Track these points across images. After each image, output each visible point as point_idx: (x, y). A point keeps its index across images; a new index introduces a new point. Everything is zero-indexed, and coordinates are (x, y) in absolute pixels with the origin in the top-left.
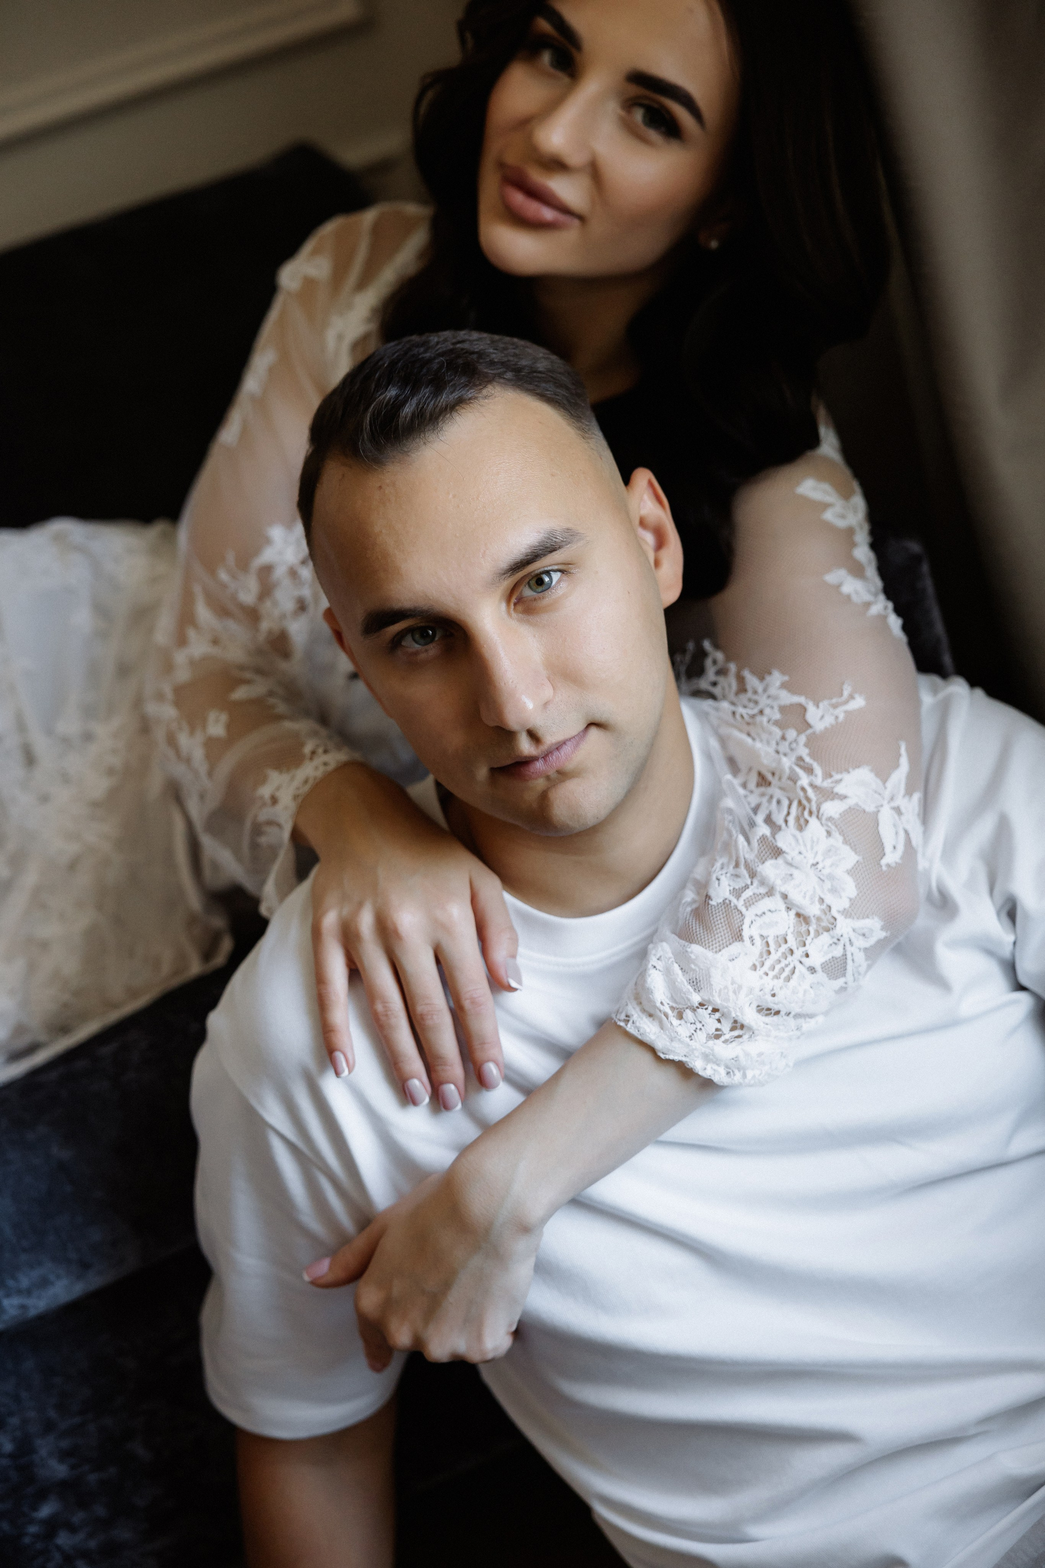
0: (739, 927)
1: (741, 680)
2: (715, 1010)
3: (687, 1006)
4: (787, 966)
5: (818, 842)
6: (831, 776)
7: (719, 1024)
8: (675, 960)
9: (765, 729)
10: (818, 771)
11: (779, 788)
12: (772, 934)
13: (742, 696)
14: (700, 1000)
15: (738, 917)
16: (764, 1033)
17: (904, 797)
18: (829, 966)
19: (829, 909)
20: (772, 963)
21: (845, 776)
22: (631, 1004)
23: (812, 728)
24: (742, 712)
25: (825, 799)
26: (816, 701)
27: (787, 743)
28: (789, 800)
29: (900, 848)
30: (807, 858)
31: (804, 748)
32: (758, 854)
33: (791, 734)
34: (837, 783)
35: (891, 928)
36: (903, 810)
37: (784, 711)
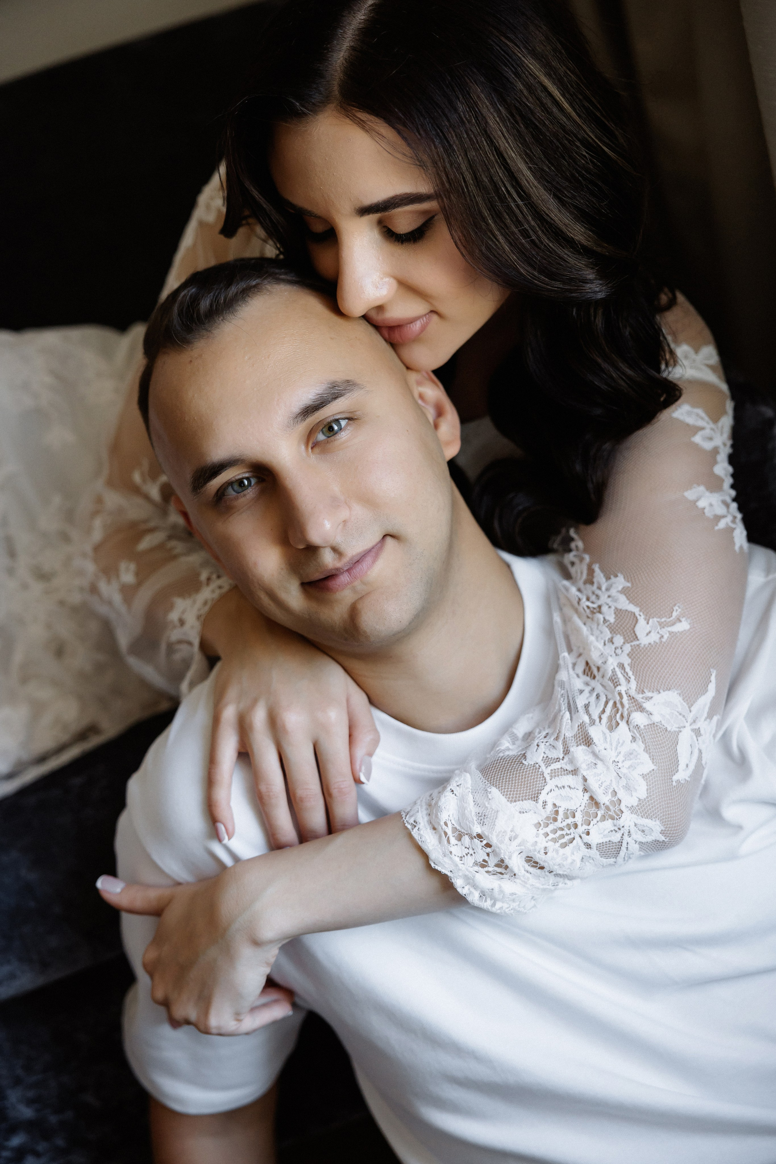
0: (538, 790)
1: (591, 572)
2: (488, 845)
3: (467, 833)
4: (568, 835)
5: (622, 744)
6: (643, 692)
7: (487, 857)
8: (472, 792)
9: (600, 627)
10: (633, 684)
11: (601, 684)
12: (563, 806)
13: (588, 586)
14: (480, 832)
15: (541, 782)
16: (523, 879)
17: (705, 720)
18: (604, 847)
19: (619, 802)
20: (555, 828)
21: (655, 695)
22: (422, 812)
23: (638, 640)
24: (585, 603)
25: (635, 709)
26: (648, 615)
27: (613, 647)
28: (607, 698)
29: (692, 767)
30: (610, 755)
31: (627, 658)
32: (575, 736)
33: (619, 640)
34: (646, 699)
35: (670, 835)
36: (702, 732)
37: (619, 615)
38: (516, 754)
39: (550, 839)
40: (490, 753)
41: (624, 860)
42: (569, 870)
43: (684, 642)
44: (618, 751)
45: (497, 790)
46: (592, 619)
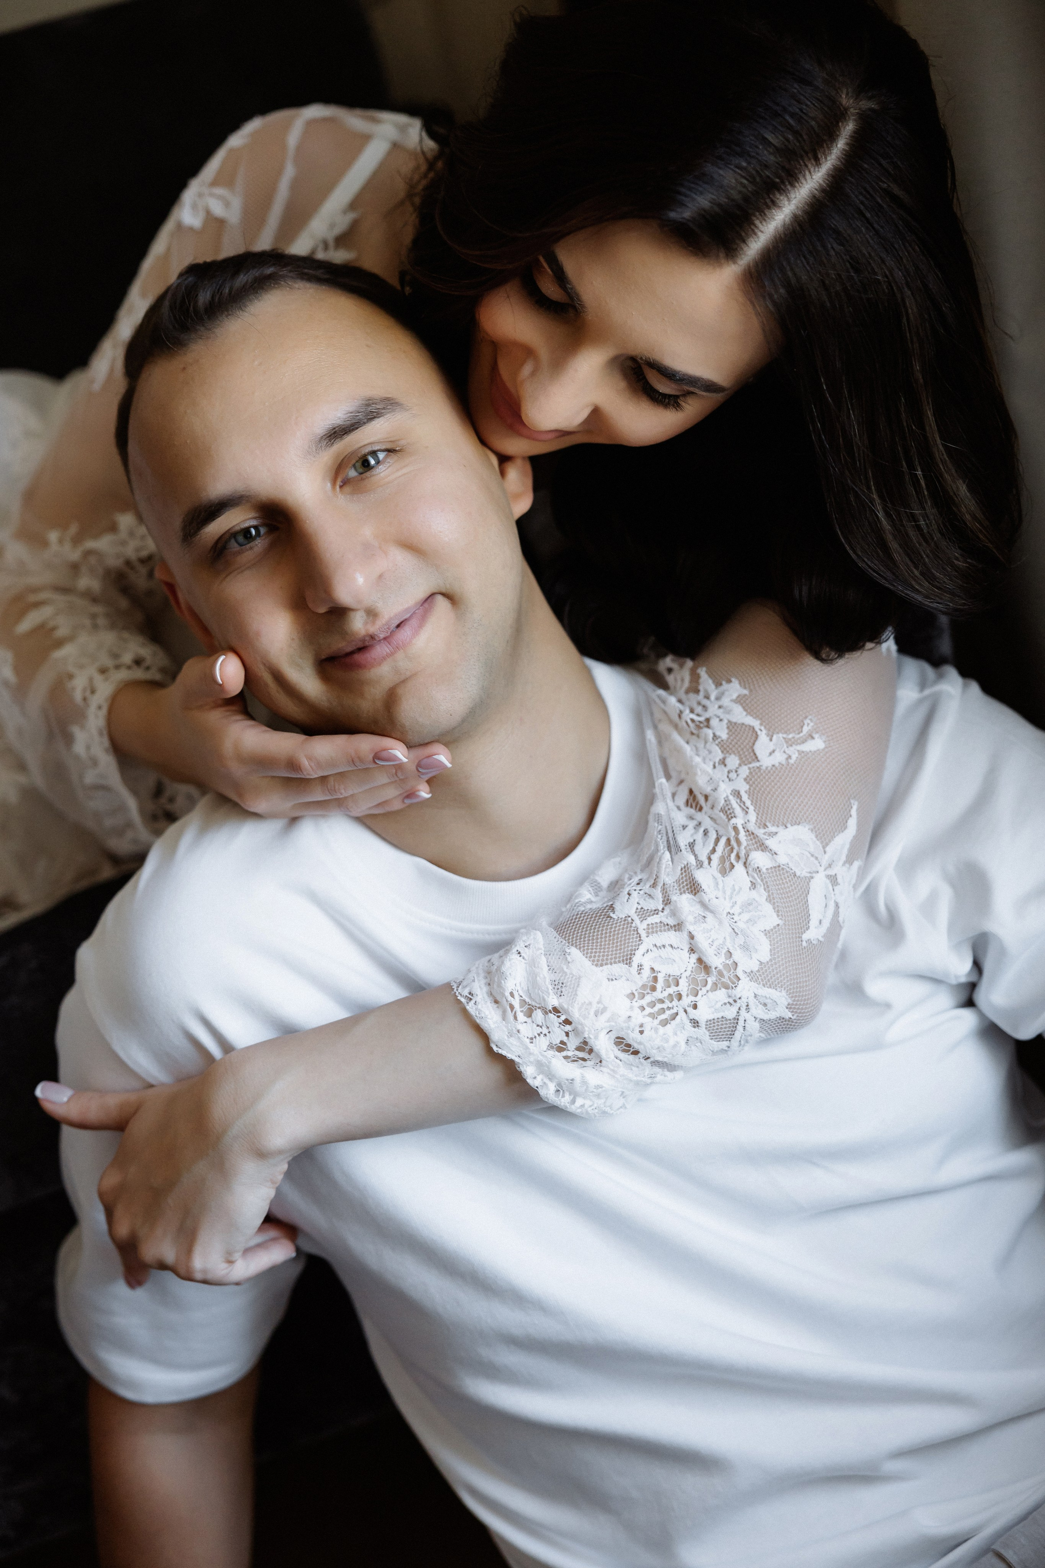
0: (632, 950)
1: (695, 678)
2: (567, 1022)
3: (540, 1006)
4: (669, 1008)
5: (738, 892)
6: (765, 826)
7: (566, 1038)
8: (545, 955)
9: (708, 745)
10: (752, 816)
11: (709, 817)
12: (663, 971)
13: (692, 696)
14: (556, 1004)
15: (635, 940)
16: (612, 1068)
17: (844, 865)
18: (717, 1024)
19: (735, 966)
20: (653, 999)
21: (781, 830)
22: (479, 981)
23: (758, 761)
24: (688, 716)
25: (755, 848)
26: (771, 730)
27: (726, 770)
28: (717, 834)
29: (826, 924)
30: (723, 905)
31: (744, 783)
32: (678, 881)
33: (733, 761)
34: (769, 835)
35: (799, 1011)
36: (840, 880)
37: (733, 730)
38: (600, 907)
39: (647, 1014)
40: (566, 907)
41: (740, 1045)
42: (671, 1055)
43: (818, 764)
44: (734, 900)
45: (578, 951)
46: (698, 736)
